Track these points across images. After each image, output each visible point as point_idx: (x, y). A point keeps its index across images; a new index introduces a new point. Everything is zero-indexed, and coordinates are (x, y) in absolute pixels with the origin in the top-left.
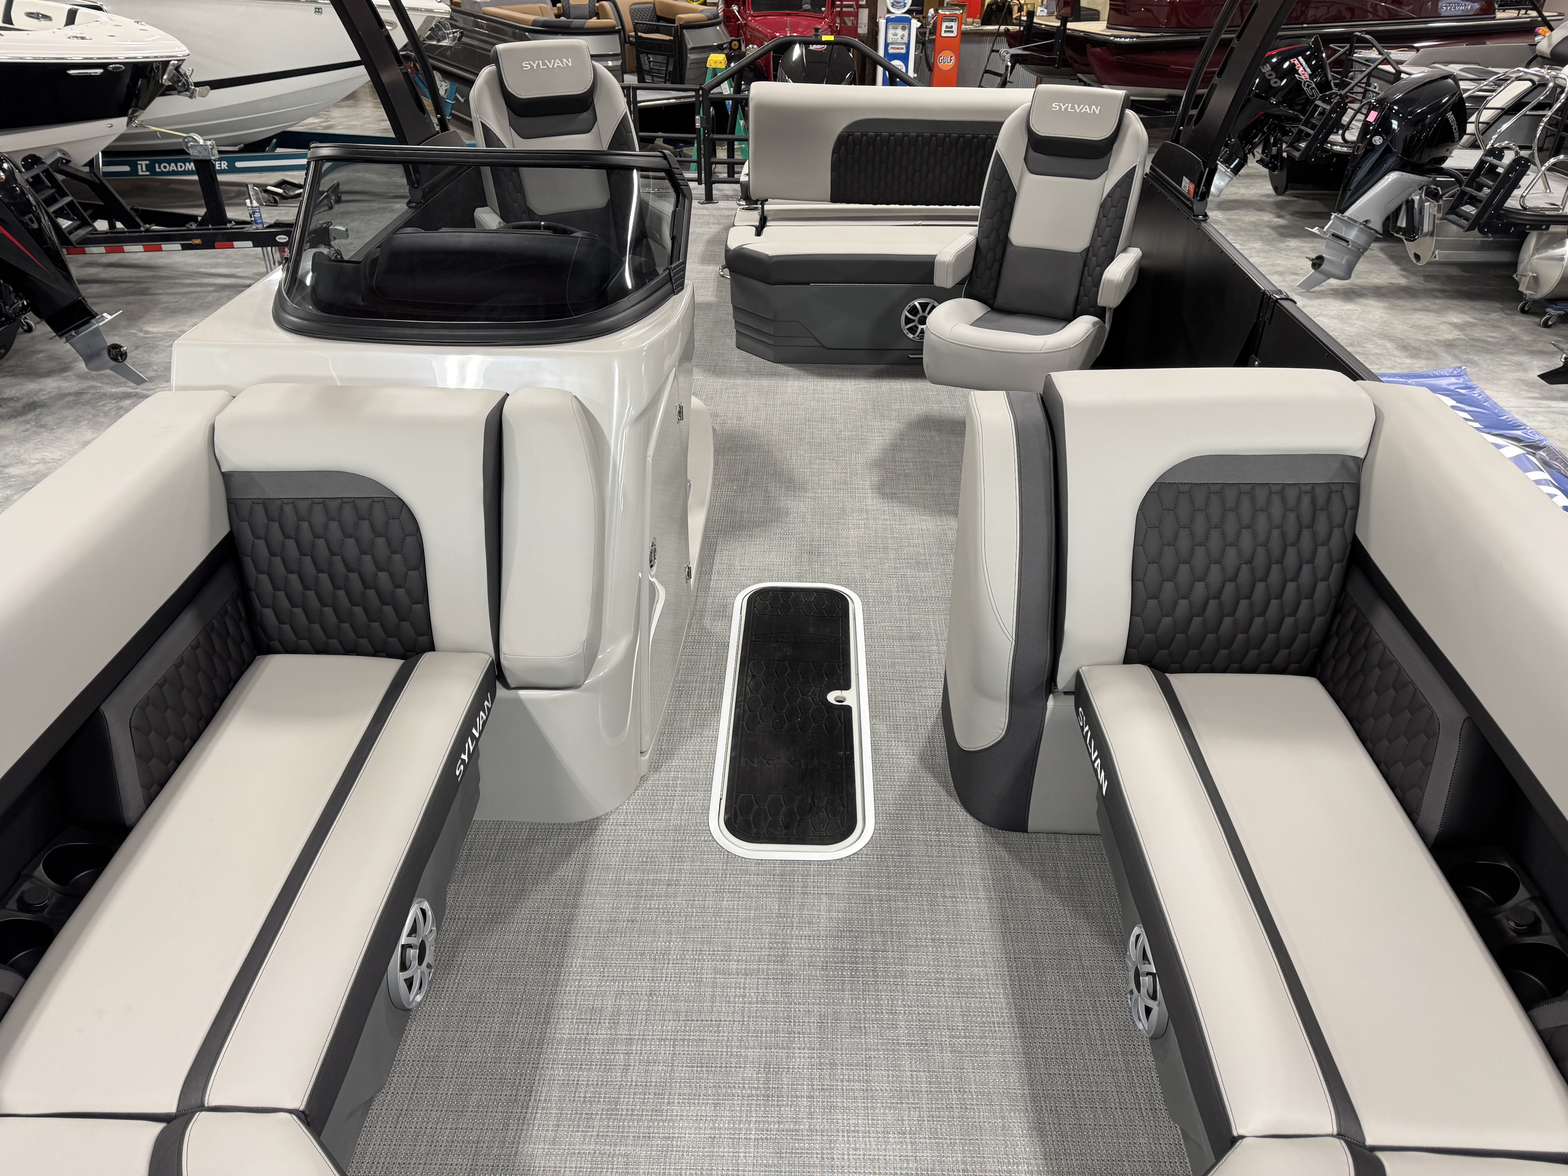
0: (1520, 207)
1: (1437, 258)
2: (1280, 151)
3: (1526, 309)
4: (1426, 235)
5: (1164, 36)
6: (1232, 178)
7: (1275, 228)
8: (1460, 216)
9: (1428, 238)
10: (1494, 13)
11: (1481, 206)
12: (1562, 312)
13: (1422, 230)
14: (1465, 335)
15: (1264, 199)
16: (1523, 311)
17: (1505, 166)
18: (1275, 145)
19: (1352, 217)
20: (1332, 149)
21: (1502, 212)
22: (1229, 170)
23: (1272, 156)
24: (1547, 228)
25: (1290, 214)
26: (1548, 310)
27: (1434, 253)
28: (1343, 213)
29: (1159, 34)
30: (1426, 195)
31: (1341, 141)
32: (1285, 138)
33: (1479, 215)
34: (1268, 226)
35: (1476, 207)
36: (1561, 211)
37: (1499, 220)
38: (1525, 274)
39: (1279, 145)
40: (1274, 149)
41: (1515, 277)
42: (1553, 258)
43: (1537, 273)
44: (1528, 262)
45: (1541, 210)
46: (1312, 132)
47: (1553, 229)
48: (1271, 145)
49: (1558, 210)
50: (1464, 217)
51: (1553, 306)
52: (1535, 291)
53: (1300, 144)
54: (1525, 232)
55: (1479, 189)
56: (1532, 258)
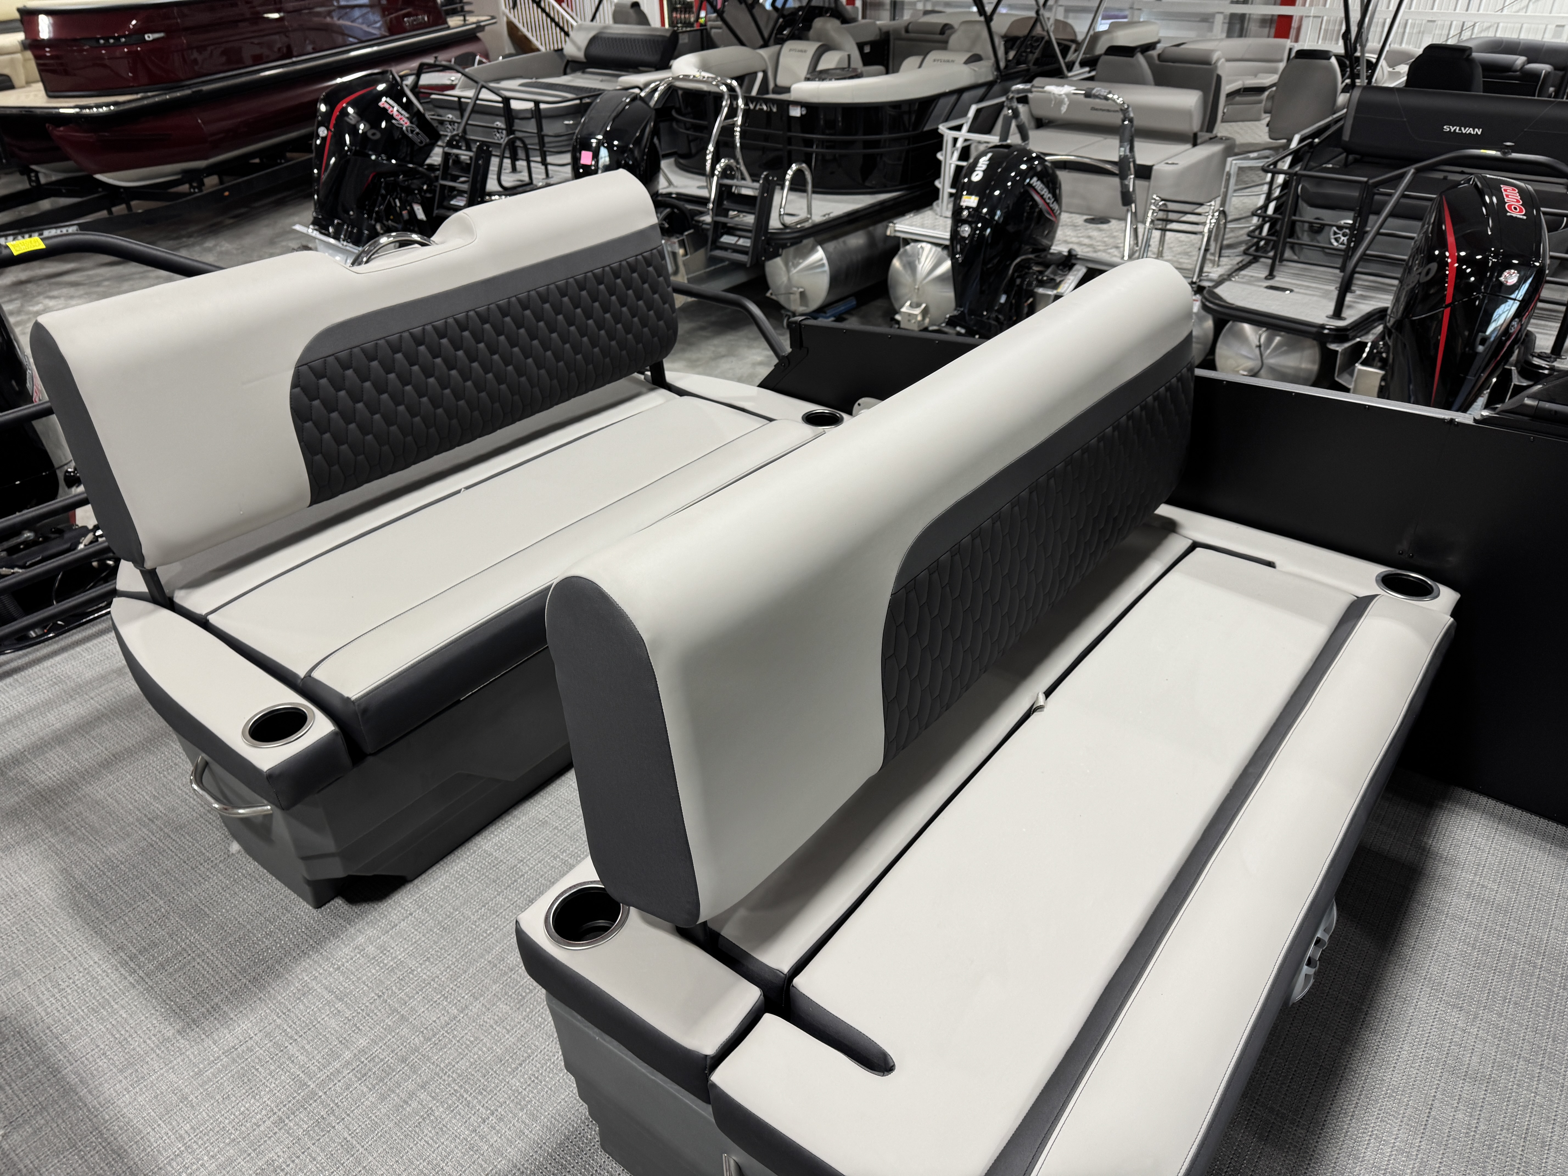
0: (781, 226)
2: (412, 213)
5: (149, 97)
8: (721, 248)
10: (446, 23)
11: (750, 234)
17: (753, 187)
18: (402, 208)
21: (769, 236)
24: (801, 242)
29: (139, 96)
31: (501, 189)
35: (740, 237)
36: (810, 221)
37: (769, 244)
38: (791, 291)
39: (408, 208)
40: (405, 213)
41: (774, 297)
42: (812, 267)
43: (802, 288)
44: (789, 279)
45: (797, 224)
46: (465, 187)
47: (805, 242)
48: (398, 209)
49: (808, 221)
50: (731, 249)
51: (824, 315)
52: (807, 305)
53: (452, 202)
54: (783, 249)
55: (726, 216)
56: (791, 274)
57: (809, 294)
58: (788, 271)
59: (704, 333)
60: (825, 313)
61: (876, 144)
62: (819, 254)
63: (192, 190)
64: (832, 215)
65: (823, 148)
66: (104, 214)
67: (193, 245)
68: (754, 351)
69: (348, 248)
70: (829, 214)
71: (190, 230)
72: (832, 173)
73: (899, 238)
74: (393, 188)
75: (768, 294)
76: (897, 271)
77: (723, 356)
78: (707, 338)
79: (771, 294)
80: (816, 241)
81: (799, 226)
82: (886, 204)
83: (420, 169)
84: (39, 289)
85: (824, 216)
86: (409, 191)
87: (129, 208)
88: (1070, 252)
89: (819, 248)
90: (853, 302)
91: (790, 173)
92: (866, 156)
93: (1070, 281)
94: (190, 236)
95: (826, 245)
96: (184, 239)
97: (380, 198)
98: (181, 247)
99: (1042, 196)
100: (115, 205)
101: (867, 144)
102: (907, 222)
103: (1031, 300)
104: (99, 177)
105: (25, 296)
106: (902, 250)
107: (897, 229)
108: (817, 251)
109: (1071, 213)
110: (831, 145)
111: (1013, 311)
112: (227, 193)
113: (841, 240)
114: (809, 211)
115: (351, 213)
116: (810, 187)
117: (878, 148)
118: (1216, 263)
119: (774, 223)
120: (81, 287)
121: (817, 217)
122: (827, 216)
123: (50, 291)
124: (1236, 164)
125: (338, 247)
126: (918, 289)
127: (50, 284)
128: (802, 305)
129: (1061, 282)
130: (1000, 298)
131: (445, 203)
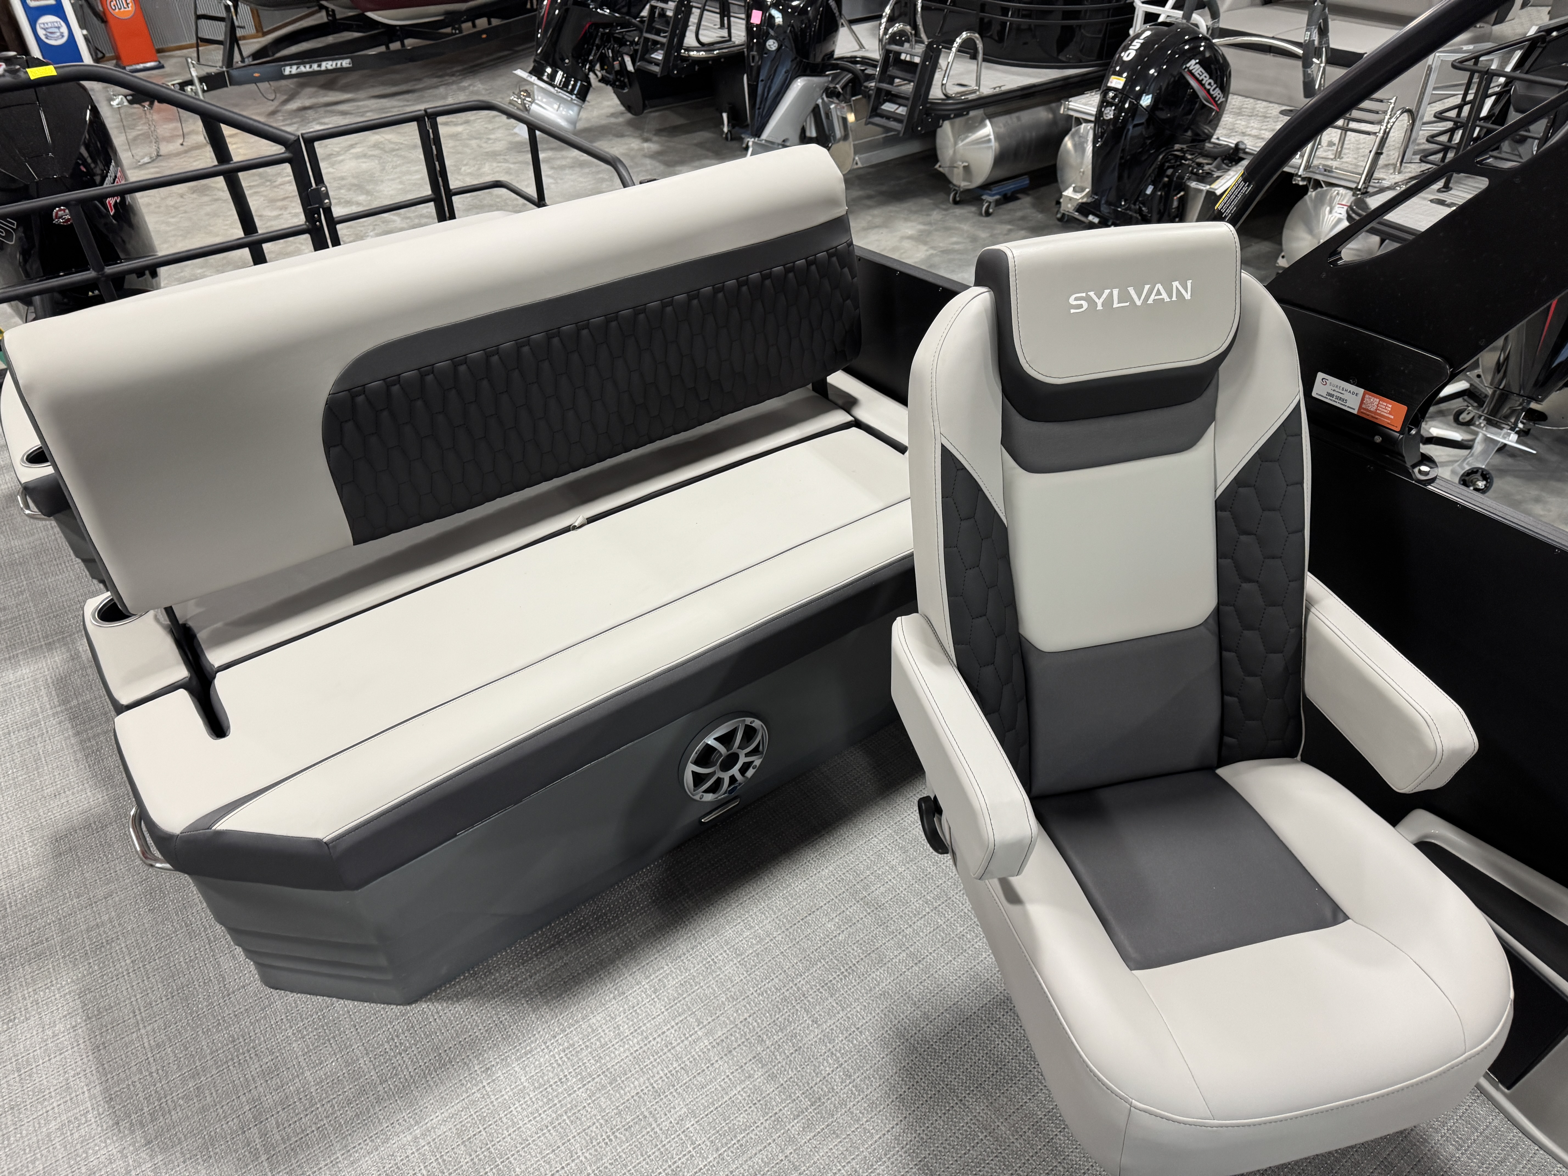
0: (943, 97)
1: (860, 165)
2: (623, 64)
3: (958, 199)
4: (839, 140)
6: (581, 107)
7: (654, 156)
8: (881, 116)
9: (841, 143)
11: (909, 103)
12: (997, 197)
13: (834, 136)
14: (933, 248)
15: (613, 120)
16: (956, 203)
17: (920, 55)
18: (615, 59)
19: (770, 139)
20: (689, 56)
21: (928, 105)
22: (574, 97)
23: (617, 73)
24: (968, 114)
25: (655, 135)
26: (984, 197)
27: (854, 159)
28: (759, 137)
30: (827, 97)
31: (697, 45)
32: (624, 49)
33: (911, 113)
34: (645, 156)
35: (900, 105)
36: (978, 93)
37: (928, 114)
38: (955, 165)
39: (620, 59)
40: (616, 63)
41: (941, 169)
42: (979, 142)
43: (966, 162)
44: (954, 152)
45: (962, 96)
46: (664, 40)
47: (972, 113)
48: (611, 60)
49: (975, 92)
50: (893, 118)
51: (989, 192)
52: (970, 181)
53: (653, 56)
54: (943, 121)
55: (891, 83)
56: (957, 147)
57: (973, 168)
58: (956, 143)
59: (869, 202)
60: (990, 190)
61: (1075, 15)
62: (987, 130)
63: (454, 31)
64: (1003, 89)
65: (1018, 17)
66: (382, 49)
67: (453, 83)
68: (909, 224)
69: (560, 94)
70: (1000, 87)
71: (455, 69)
72: (1025, 43)
73: (1071, 116)
74: (607, 39)
75: (937, 166)
76: (1068, 152)
77: (876, 227)
78: (870, 207)
79: (940, 166)
80: (985, 114)
81: (963, 98)
82: (1071, 80)
83: (633, 21)
84: (316, 116)
85: (995, 88)
86: (622, 42)
87: (403, 45)
88: (1237, 145)
89: (988, 122)
90: (1025, 181)
91: (959, 40)
92: (1064, 28)
93: (1229, 177)
94: (453, 75)
95: (995, 120)
96: (447, 78)
97: (595, 48)
98: (441, 85)
99: (1200, 82)
100: (392, 42)
101: (1067, 15)
102: (1084, 101)
103: (1182, 193)
104: (370, 14)
105: (302, 121)
106: (1073, 130)
107: (1070, 107)
108: (985, 126)
109: (1271, 102)
110: (1029, 14)
111: (1162, 204)
112: (484, 36)
113: (1014, 116)
114: (978, 83)
115: (567, 61)
116: (980, 56)
117: (1078, 19)
118: (1397, 169)
119: (936, 93)
120: (348, 116)
121: (986, 90)
122: (997, 89)
123: (323, 117)
124: (1439, 56)
125: (551, 92)
126: (1083, 173)
127: (326, 112)
128: (964, 180)
129: (1218, 177)
130: (1146, 189)
131: (647, 56)
